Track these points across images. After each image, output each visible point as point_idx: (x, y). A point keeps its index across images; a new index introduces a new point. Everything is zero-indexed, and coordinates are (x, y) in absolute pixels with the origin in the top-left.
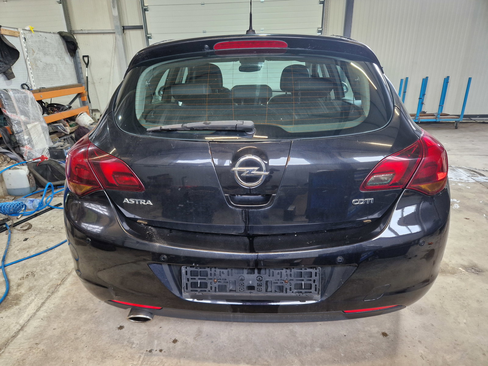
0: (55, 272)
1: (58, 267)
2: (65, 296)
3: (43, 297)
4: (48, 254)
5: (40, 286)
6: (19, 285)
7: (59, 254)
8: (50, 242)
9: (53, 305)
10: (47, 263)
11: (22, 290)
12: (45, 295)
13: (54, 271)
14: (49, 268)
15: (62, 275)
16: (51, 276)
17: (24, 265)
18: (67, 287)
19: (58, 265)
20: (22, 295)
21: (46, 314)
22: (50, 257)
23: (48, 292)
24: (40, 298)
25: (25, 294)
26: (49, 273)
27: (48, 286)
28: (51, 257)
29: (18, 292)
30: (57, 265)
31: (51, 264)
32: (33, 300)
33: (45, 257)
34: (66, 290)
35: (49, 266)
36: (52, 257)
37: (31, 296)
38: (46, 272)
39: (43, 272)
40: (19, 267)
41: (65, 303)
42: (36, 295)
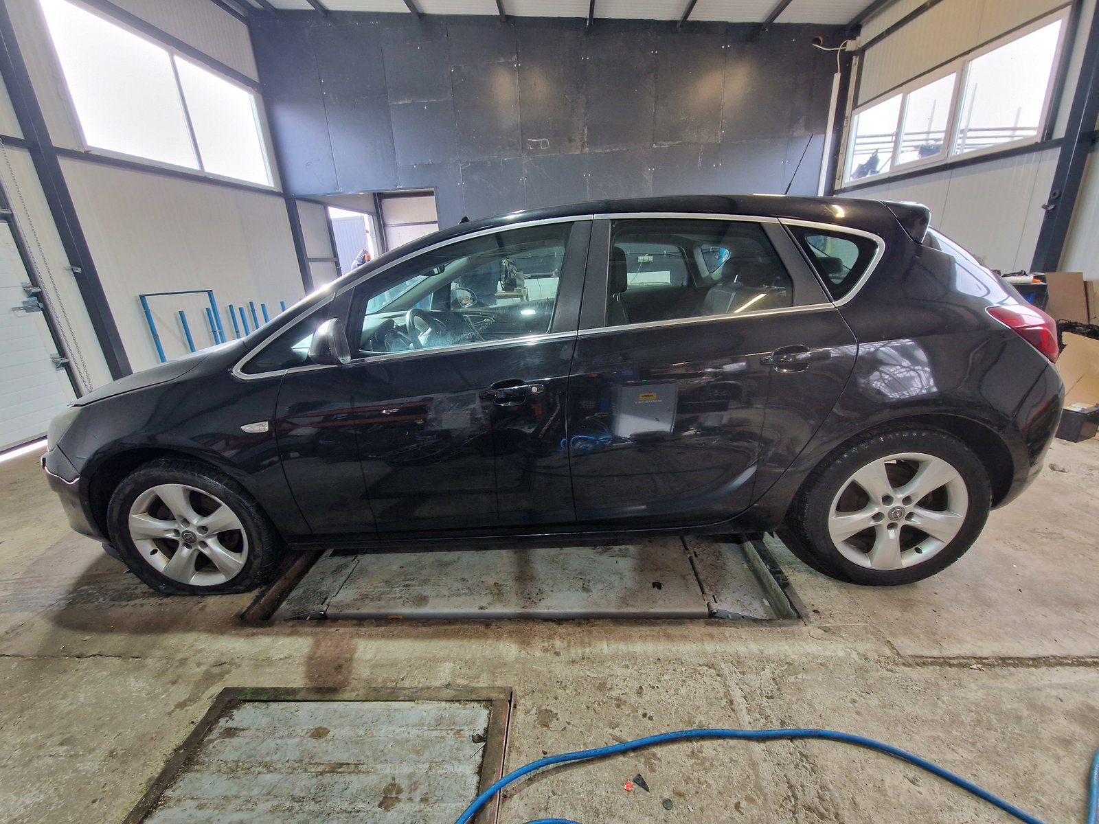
0: (963, 695)
1: (945, 698)
2: (991, 637)
3: (1027, 674)
4: (934, 756)
5: (1018, 698)
6: (1066, 743)
7: (913, 727)
8: (890, 792)
9: (1023, 642)
10: (959, 734)
11: (1064, 726)
12: (1021, 675)
13: (963, 698)
14: (967, 718)
15: (956, 676)
16: (980, 694)
17: (1018, 791)
18: (973, 645)
19: (943, 702)
20: (1069, 715)
21: (1045, 642)
22: (939, 742)
23: (1011, 674)
24: (1035, 677)
25: (1062, 710)
26: (977, 705)
27: (1001, 683)
28: (935, 739)
29: (1077, 729)
30: (942, 705)
31: (955, 721)
32: (1051, 686)
33: (950, 756)
34: (980, 643)
35: (962, 722)
36: (934, 734)
37: (1052, 697)
38: (982, 713)
39: (989, 721)
40: (1038, 801)
41: (1000, 628)
42: (1039, 690)
